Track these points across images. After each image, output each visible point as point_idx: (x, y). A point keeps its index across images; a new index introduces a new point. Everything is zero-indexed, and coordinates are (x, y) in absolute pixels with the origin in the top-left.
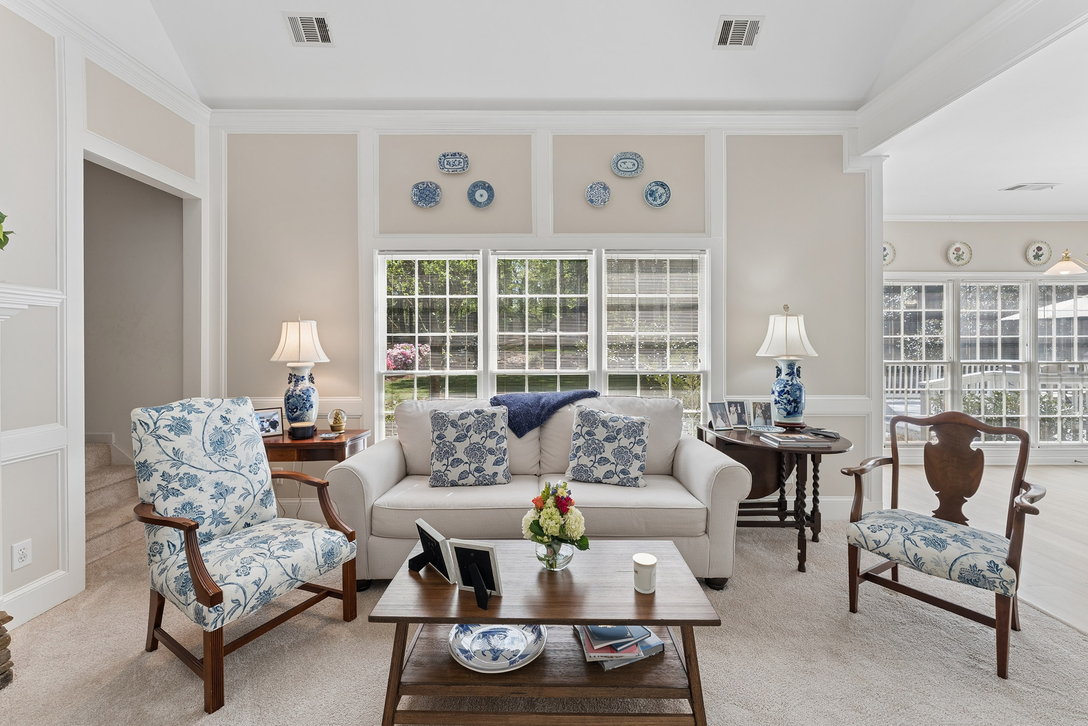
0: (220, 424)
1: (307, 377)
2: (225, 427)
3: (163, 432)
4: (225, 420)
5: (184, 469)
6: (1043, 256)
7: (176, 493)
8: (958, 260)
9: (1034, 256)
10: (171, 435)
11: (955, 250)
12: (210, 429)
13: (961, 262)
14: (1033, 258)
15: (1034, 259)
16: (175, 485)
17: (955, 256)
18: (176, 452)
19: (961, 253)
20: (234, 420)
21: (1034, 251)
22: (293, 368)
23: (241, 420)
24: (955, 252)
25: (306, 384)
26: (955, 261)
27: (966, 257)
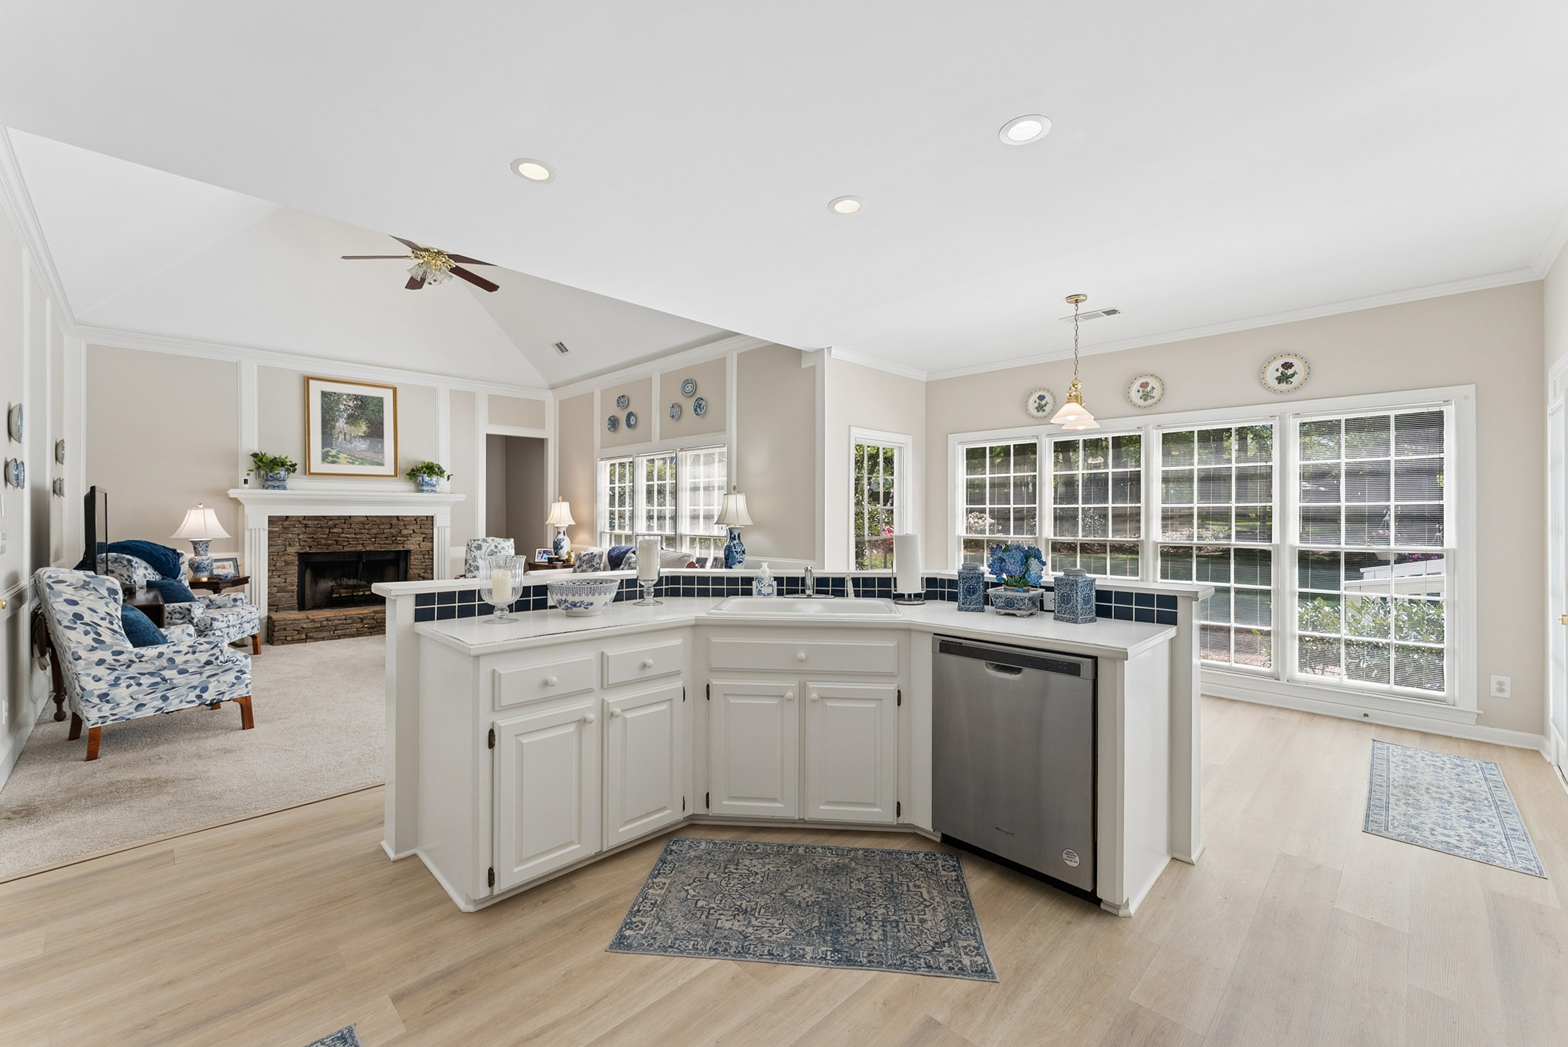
0: (493, 548)
1: (562, 533)
2: (495, 550)
3: (473, 549)
4: (496, 547)
5: (476, 563)
6: (1296, 375)
7: (472, 572)
8: (1145, 400)
9: (1277, 378)
10: (475, 550)
11: (1141, 386)
12: (489, 550)
13: (1150, 402)
14: (1277, 381)
15: (1279, 383)
16: (472, 569)
17: (1141, 394)
18: (475, 557)
19: (1149, 388)
20: (500, 547)
21: (1277, 370)
22: (557, 527)
23: (503, 548)
24: (1141, 390)
25: (561, 536)
26: (1141, 402)
27: (1156, 393)
